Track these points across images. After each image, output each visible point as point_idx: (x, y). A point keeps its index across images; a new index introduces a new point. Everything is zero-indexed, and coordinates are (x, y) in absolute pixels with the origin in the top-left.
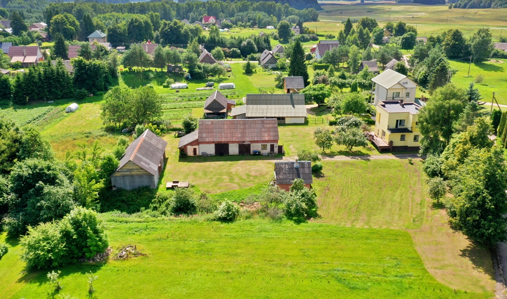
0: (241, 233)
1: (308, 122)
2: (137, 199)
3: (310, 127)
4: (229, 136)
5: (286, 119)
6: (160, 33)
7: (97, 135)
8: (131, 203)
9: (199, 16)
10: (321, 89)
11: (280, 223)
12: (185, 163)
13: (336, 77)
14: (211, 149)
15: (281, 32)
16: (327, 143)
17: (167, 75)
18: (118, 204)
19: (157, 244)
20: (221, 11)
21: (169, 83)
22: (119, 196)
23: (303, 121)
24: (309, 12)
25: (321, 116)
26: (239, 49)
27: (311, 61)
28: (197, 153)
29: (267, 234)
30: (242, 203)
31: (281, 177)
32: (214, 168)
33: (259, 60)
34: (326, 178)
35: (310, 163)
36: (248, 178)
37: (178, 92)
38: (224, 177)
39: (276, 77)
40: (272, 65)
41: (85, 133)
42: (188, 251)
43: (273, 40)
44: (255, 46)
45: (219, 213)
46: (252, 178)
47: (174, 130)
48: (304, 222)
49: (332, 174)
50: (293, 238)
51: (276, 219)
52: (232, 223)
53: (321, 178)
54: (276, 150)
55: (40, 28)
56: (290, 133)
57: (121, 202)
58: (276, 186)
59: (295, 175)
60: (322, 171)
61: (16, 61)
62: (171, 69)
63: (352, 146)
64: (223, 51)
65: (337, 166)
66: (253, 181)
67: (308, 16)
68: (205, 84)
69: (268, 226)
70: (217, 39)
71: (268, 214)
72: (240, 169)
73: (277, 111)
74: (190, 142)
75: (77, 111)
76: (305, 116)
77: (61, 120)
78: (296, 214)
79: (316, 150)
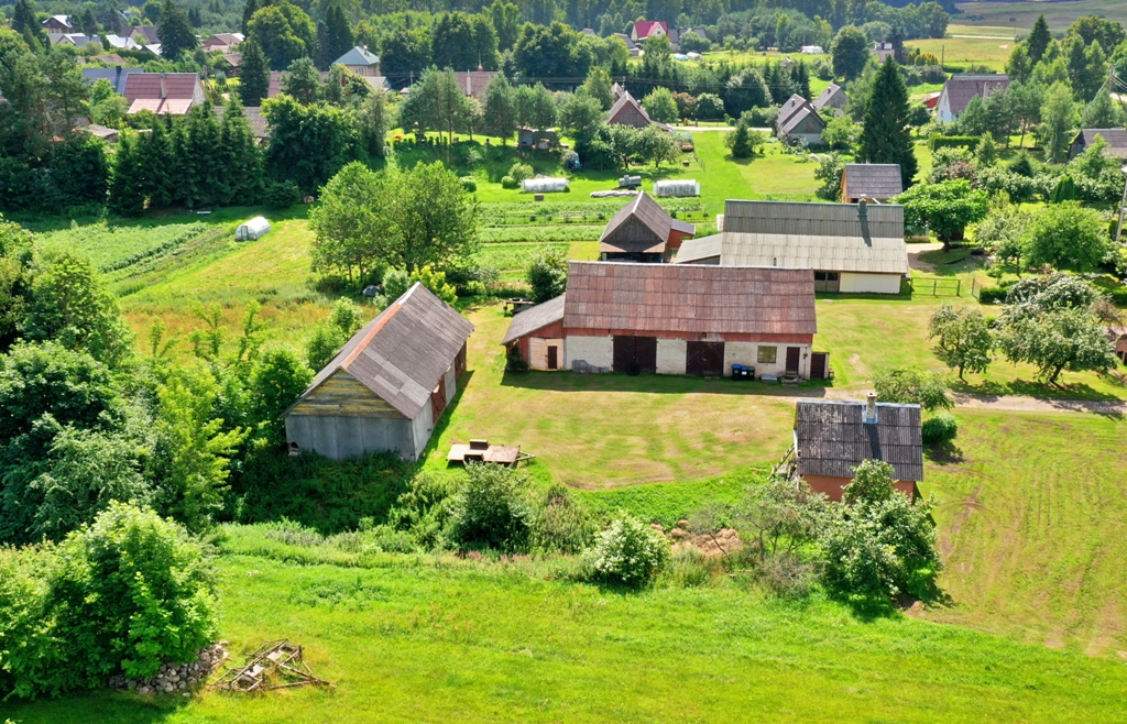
0: (661, 635)
1: (912, 290)
2: (355, 488)
3: (918, 306)
4: (658, 314)
5: (843, 276)
6: (515, 56)
7: (289, 297)
8: (335, 499)
9: (625, 22)
10: (957, 193)
11: (803, 609)
12: (521, 390)
13: (1000, 169)
14: (600, 353)
15: (841, 57)
16: (972, 354)
17: (516, 155)
18: (298, 500)
19: (376, 646)
20: (683, 11)
21: (519, 176)
22: (305, 477)
23: (894, 286)
24: (922, 13)
25: (952, 274)
26: (720, 97)
27: (924, 129)
28: (560, 363)
29: (753, 646)
30: (678, 529)
31: (814, 450)
32: (604, 409)
33: (773, 124)
34: (967, 466)
35: (917, 410)
36: (707, 448)
37: (539, 199)
38: (633, 440)
39: (819, 167)
40: (811, 135)
41: (262, 292)
42: (471, 683)
43: (817, 80)
44: (766, 88)
45: (597, 557)
46: (720, 448)
47: (506, 294)
48: (887, 614)
49: (990, 455)
50: (844, 670)
51: (790, 596)
52: (636, 595)
53: (950, 465)
54: (805, 366)
55: (229, 45)
56: (852, 320)
57: (308, 495)
58: (797, 479)
59: (862, 447)
60: (953, 441)
61: (140, 109)
62: (529, 140)
63: (1059, 368)
64: (677, 100)
65: (1006, 430)
66: (721, 459)
67: (917, 25)
68: (616, 184)
69: (757, 619)
70: (661, 68)
71: (762, 574)
72: (686, 419)
73: (817, 252)
74: (539, 325)
75: (265, 239)
76: (902, 271)
77: (216, 258)
78: (861, 583)
79: (935, 372)
